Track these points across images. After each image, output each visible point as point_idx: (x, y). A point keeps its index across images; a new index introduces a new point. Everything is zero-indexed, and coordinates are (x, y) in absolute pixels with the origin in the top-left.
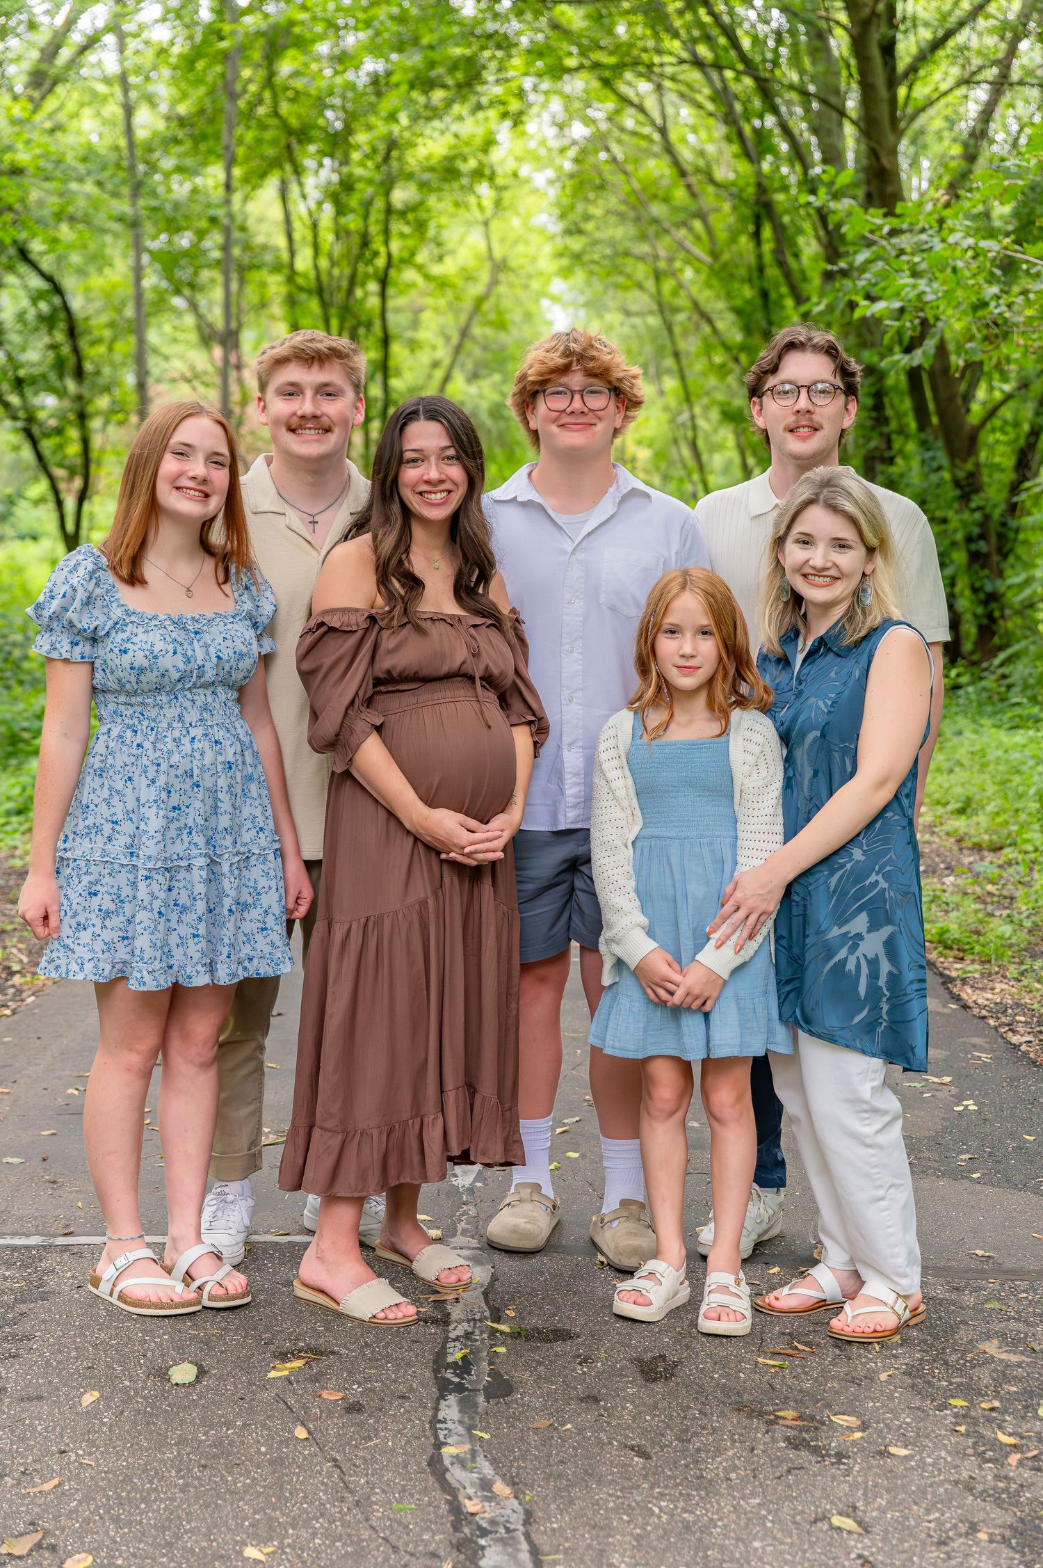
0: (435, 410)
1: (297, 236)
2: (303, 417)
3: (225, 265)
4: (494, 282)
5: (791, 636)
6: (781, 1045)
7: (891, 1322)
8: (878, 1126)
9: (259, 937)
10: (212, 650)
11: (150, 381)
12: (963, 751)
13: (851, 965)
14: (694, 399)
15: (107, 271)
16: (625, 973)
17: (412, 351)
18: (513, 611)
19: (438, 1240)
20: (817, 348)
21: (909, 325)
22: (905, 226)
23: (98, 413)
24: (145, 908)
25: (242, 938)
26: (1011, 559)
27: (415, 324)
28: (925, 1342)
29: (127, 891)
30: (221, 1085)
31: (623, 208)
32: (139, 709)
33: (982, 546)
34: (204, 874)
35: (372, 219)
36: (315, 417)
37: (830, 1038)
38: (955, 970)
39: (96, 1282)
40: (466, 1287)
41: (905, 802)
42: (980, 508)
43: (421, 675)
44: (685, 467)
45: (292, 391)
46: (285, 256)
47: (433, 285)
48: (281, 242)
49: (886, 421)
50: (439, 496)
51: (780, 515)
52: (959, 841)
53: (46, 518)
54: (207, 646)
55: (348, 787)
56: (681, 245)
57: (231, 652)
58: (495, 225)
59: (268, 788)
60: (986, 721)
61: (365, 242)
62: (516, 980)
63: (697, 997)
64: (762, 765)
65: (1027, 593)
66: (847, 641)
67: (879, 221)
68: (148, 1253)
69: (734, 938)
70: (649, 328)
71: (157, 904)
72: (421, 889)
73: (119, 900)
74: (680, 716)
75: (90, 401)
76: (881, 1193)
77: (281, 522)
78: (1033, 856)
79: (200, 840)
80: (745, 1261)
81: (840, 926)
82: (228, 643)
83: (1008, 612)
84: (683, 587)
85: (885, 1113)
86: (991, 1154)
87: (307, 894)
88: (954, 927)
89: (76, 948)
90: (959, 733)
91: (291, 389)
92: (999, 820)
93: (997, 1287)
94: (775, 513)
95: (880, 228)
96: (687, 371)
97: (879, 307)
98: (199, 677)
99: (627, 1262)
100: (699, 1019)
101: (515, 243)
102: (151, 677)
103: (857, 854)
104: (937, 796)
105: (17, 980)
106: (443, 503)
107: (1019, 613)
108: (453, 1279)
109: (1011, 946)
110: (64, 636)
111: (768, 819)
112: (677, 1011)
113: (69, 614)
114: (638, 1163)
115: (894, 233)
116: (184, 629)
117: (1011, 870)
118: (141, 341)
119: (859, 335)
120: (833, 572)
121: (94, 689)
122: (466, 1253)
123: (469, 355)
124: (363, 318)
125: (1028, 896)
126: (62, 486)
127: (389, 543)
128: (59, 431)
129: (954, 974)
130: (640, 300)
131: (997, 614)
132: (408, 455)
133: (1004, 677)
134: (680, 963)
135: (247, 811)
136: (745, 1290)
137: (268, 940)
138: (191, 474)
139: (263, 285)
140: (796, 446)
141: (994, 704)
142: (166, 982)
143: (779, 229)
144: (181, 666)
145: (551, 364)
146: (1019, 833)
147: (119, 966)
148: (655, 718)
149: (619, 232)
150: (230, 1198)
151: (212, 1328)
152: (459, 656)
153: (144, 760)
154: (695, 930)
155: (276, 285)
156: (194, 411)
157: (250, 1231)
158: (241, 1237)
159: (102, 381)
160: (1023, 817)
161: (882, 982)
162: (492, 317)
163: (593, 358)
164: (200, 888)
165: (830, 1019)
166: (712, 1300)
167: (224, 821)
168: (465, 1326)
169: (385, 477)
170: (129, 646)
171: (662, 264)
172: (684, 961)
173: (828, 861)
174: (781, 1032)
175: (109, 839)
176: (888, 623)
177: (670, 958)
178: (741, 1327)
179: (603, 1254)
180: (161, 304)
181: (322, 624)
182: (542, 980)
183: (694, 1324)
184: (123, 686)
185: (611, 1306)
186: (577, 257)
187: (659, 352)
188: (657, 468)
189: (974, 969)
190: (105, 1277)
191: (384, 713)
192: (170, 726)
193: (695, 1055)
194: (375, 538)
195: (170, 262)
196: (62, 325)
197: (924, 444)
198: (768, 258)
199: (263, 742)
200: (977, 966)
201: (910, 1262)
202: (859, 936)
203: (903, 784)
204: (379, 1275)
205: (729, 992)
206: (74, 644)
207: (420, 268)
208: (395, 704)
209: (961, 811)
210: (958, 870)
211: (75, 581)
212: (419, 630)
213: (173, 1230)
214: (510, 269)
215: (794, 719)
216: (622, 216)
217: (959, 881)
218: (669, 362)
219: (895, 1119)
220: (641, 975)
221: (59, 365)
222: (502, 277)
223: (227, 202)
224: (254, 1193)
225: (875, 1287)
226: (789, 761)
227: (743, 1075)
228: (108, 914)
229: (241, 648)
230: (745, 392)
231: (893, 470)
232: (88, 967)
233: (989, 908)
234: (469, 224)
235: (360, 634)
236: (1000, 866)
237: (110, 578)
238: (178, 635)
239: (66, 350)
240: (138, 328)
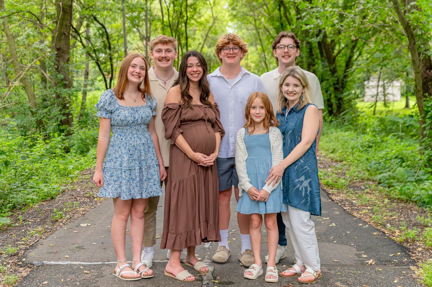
0: (195, 54)
1: (164, 13)
2: (162, 57)
3: (146, 20)
4: (214, 23)
5: (285, 108)
6: (284, 210)
7: (313, 278)
8: (309, 229)
9: (153, 186)
10: (140, 115)
11: (128, 50)
12: (333, 137)
13: (300, 189)
14: (265, 51)
15: (116, 22)
16: (245, 193)
17: (194, 41)
18: (215, 103)
19: (200, 261)
20: (289, 37)
21: (316, 31)
22: (314, 6)
23: (115, 58)
24: (124, 179)
25: (149, 187)
26: (345, 89)
27: (194, 34)
28: (322, 283)
29: (120, 175)
30: (145, 223)
31: (246, 3)
32: (122, 130)
33: (337, 86)
34: (138, 171)
35: (183, 8)
36: (165, 57)
37: (295, 207)
38: (331, 191)
39: (115, 273)
40: (207, 272)
41: (314, 148)
42: (336, 77)
43: (192, 119)
44: (263, 68)
45: (160, 51)
46: (161, 18)
47: (198, 24)
48: (160, 14)
49: (312, 55)
50: (196, 75)
51: (281, 79)
52: (332, 159)
53: (102, 85)
54: (139, 114)
55: (175, 148)
56: (260, 12)
57: (145, 116)
58: (214, 8)
59: (155, 149)
60: (339, 130)
61: (181, 14)
62: (218, 195)
63: (263, 198)
64: (277, 140)
65: (349, 97)
66: (299, 109)
67: (308, 5)
68: (128, 265)
69: (272, 183)
70: (253, 33)
71: (127, 178)
72: (193, 172)
73: (118, 178)
74: (257, 129)
75: (113, 55)
76: (310, 246)
77: (157, 83)
78: (350, 163)
79: (137, 162)
80: (277, 264)
81: (298, 179)
82: (144, 113)
83: (344, 102)
84: (256, 97)
85: (311, 226)
86: (339, 236)
87: (165, 175)
88: (330, 181)
89: (108, 190)
90: (332, 133)
91: (159, 50)
92: (342, 154)
93: (340, 269)
94: (280, 78)
95: (308, 7)
96: (263, 44)
97: (308, 27)
98: (137, 122)
99: (247, 265)
100: (264, 204)
101: (219, 12)
102: (125, 122)
103: (302, 161)
104: (326, 149)
105: (96, 199)
106: (197, 77)
107: (348, 102)
108: (204, 270)
109: (345, 185)
110: (104, 112)
111: (280, 153)
112: (258, 202)
113: (105, 107)
114: (249, 240)
115: (312, 8)
116: (134, 110)
117: (345, 167)
118: (125, 40)
119: (306, 34)
120: (294, 93)
121: (111, 125)
122: (208, 263)
123: (208, 41)
124: (181, 33)
125: (349, 173)
126: (106, 77)
127: (184, 87)
128: (105, 63)
129: (330, 192)
130: (251, 26)
131: (341, 103)
132: (189, 65)
133: (343, 118)
134: (258, 190)
135: (149, 155)
136: (277, 271)
137: (156, 187)
138: (136, 71)
139: (156, 25)
140: (284, 61)
141: (341, 125)
142: (130, 198)
143: (285, 8)
144: (133, 120)
145: (225, 42)
146: (347, 157)
147: (119, 194)
148: (250, 129)
149: (245, 9)
150: (148, 251)
151: (144, 283)
152: (202, 115)
153: (123, 143)
154: (262, 182)
155: (159, 25)
156: (137, 56)
157: (153, 259)
158: (151, 261)
159: (115, 50)
160: (348, 153)
161: (308, 193)
162: (214, 31)
163: (235, 40)
164: (138, 174)
165: (296, 202)
166: (268, 273)
167: (143, 158)
168: (207, 281)
169: (183, 71)
170: (120, 114)
171: (256, 17)
172: (259, 189)
173: (294, 163)
174: (284, 206)
175: (115, 162)
176: (309, 104)
177: (256, 189)
178: (276, 280)
179: (241, 263)
180: (130, 30)
181: (168, 107)
182: (225, 195)
183: (264, 279)
184: (118, 124)
185: (243, 275)
186: (235, 16)
187: (256, 39)
188: (256, 68)
189: (335, 191)
190: (117, 271)
191: (183, 129)
192: (129, 134)
193: (263, 213)
194: (181, 86)
195: (132, 20)
196: (105, 36)
197: (322, 61)
198: (283, 15)
199: (154, 137)
200: (336, 191)
201: (318, 263)
202: (302, 181)
203: (313, 144)
204: (186, 269)
205: (271, 197)
206: (107, 114)
207: (195, 20)
208: (186, 127)
209: (332, 152)
210: (331, 167)
211: (107, 98)
212: (191, 108)
213: (134, 259)
214: (218, 19)
215: (286, 129)
216: (246, 6)
217: (332, 170)
218: (259, 42)
219: (313, 227)
220: (249, 193)
221: (105, 46)
222: (216, 22)
223: (146, 4)
224: (154, 250)
225: (309, 269)
226: (284, 139)
227: (275, 218)
228: (115, 181)
229: (148, 115)
230: (272, 48)
231: (314, 67)
232: (111, 194)
233: (339, 176)
234: (207, 8)
235: (177, 109)
236: (342, 166)
237: (115, 97)
238: (132, 112)
239: (106, 42)
240: (124, 37)
